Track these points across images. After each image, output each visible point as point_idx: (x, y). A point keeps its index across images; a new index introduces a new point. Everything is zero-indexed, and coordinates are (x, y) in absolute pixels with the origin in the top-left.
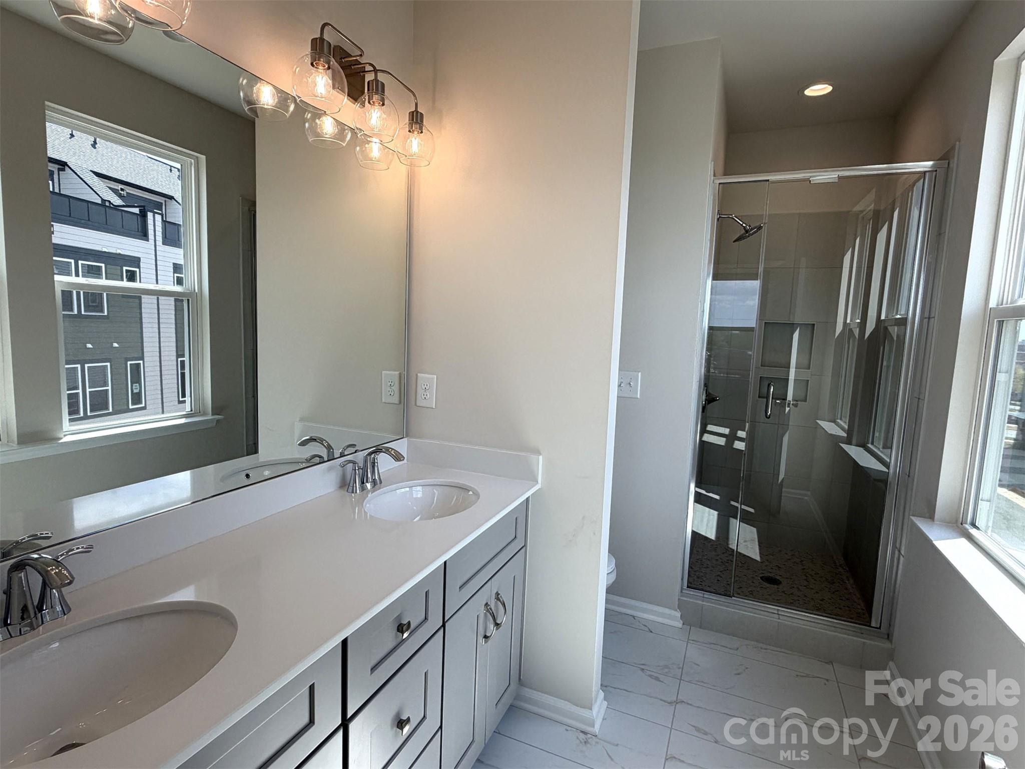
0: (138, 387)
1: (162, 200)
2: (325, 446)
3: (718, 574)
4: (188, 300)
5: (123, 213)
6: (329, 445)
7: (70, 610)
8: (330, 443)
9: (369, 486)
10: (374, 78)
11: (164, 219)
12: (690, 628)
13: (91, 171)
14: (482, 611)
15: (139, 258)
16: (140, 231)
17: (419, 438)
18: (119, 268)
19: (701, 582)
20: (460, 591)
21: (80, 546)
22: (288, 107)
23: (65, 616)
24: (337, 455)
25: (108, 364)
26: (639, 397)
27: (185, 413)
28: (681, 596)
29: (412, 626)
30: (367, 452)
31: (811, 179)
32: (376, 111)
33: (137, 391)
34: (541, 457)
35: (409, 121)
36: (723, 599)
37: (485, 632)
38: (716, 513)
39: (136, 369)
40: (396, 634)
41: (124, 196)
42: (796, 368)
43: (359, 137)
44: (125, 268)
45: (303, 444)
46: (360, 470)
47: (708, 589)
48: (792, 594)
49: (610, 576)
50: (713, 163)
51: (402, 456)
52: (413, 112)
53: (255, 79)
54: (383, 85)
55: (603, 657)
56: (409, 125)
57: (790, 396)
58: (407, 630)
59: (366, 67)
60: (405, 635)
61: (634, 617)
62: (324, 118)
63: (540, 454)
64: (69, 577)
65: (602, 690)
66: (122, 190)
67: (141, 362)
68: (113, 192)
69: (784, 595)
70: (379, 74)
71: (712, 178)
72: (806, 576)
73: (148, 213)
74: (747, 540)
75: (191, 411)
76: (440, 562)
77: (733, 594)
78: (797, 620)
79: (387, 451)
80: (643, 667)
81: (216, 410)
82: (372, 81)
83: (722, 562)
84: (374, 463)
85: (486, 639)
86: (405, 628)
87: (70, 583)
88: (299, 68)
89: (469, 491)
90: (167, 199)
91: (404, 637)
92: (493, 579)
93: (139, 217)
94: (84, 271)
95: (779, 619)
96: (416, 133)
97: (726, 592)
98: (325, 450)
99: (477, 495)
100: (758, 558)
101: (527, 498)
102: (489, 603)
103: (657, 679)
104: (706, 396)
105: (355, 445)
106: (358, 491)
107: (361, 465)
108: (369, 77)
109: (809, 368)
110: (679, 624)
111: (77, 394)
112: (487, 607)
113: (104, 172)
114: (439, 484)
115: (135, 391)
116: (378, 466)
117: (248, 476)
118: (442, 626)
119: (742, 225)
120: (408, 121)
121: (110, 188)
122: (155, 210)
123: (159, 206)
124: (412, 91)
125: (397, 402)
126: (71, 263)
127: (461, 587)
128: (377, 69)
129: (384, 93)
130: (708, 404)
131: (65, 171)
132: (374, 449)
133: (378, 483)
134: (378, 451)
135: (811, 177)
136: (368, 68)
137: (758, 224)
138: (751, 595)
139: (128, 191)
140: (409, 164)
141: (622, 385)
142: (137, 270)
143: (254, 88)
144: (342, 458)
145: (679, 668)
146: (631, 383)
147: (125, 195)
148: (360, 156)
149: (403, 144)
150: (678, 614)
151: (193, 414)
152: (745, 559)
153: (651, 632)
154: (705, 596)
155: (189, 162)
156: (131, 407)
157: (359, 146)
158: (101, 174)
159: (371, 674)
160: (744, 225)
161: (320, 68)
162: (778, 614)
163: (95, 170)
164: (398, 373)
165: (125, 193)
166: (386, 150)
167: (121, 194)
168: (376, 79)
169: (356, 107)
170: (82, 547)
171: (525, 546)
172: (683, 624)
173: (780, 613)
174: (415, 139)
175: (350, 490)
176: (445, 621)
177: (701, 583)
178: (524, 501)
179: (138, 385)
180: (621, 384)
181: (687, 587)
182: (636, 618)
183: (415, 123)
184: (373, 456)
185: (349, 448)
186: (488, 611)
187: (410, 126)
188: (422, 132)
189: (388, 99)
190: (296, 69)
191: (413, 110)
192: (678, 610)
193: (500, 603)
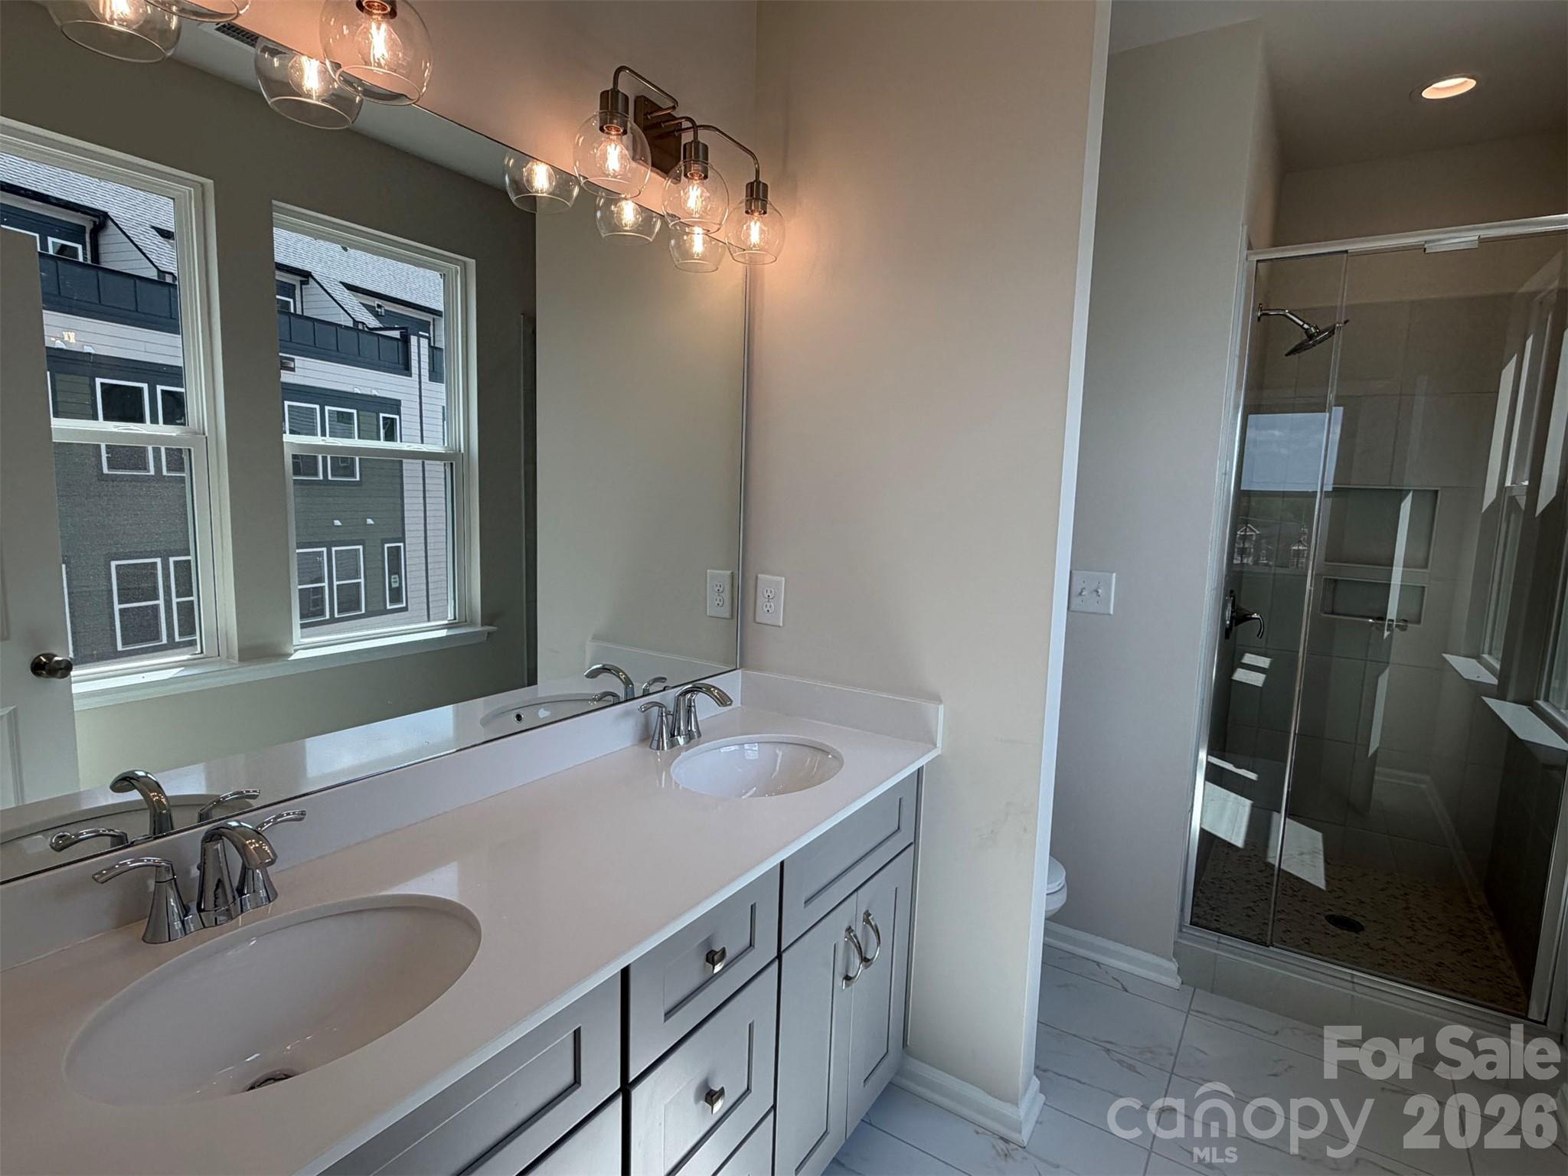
0: (398, 579)
1: (430, 317)
2: (621, 679)
3: (1248, 905)
4: (452, 464)
5: (380, 338)
6: (627, 678)
7: (276, 895)
8: (629, 676)
9: (681, 740)
10: (692, 139)
11: (432, 344)
12: (1195, 990)
13: (341, 282)
14: (842, 938)
15: (400, 401)
16: (400, 362)
17: (759, 669)
18: (375, 414)
19: (1217, 916)
20: (805, 907)
21: (291, 812)
22: (571, 191)
23: (271, 903)
24: (638, 692)
25: (360, 547)
26: (1112, 613)
27: (446, 622)
28: (1181, 938)
29: (729, 955)
30: (679, 690)
31: (1426, 246)
32: (695, 187)
33: (397, 585)
34: (941, 708)
35: (747, 196)
36: (1252, 948)
37: (847, 971)
38: (1248, 803)
39: (395, 554)
40: (705, 966)
41: (381, 316)
42: (1404, 566)
43: (673, 227)
44: (382, 415)
45: (593, 674)
46: (669, 716)
47: (1229, 929)
48: (1383, 949)
49: (1055, 897)
50: (1246, 227)
51: (729, 698)
52: (752, 183)
53: (525, 158)
54: (706, 147)
55: (1038, 1021)
56: (746, 205)
57: (1392, 612)
58: (720, 960)
59: (683, 123)
60: (718, 968)
61: (1098, 964)
62: (623, 203)
63: (941, 702)
64: (271, 854)
65: (1037, 1077)
66: (379, 306)
67: (402, 544)
68: (368, 310)
69: (1369, 950)
70: (700, 132)
71: (1245, 252)
72: (1412, 921)
73: (412, 337)
74: (1305, 851)
75: (455, 619)
76: (775, 861)
77: (1271, 943)
78: (1387, 995)
79: (709, 690)
80: (1108, 1046)
81: (487, 619)
82: (691, 143)
83: (1257, 886)
84: (690, 707)
85: (848, 982)
86: (716, 958)
87: (272, 862)
88: (582, 138)
89: (828, 753)
90: (435, 317)
91: (716, 971)
92: (859, 891)
93: (400, 343)
94: (332, 419)
95: (1354, 990)
96: (756, 214)
97: (1260, 937)
98: (622, 686)
99: (838, 759)
100: (1321, 884)
101: (919, 769)
102: (853, 928)
103: (1131, 1068)
104: (1232, 612)
105: (665, 679)
106: (666, 749)
107: (671, 709)
108: (687, 138)
109: (1426, 567)
110: (1175, 982)
111: (322, 588)
112: (850, 933)
113: (357, 283)
114: (785, 741)
115: (395, 585)
116: (695, 711)
117: (519, 717)
118: (776, 957)
119: (1302, 326)
120: (744, 197)
121: (364, 305)
122: (420, 333)
123: (425, 326)
124: (751, 153)
125: (727, 615)
126: (315, 409)
127: (807, 902)
128: (698, 124)
129: (707, 160)
130: (1236, 625)
131: (308, 284)
132: (690, 686)
133: (696, 737)
134: (695, 690)
135: (1426, 242)
136: (686, 124)
137: (1330, 325)
138: (1306, 946)
139: (386, 308)
140: (748, 262)
141: (1083, 593)
142: (397, 417)
143: (524, 169)
144: (647, 698)
145: (1172, 1055)
146: (1100, 591)
147: (383, 314)
148: (676, 254)
149: (737, 232)
150: (1173, 966)
151: (456, 623)
152: (1295, 885)
153: (1126, 991)
154: (1222, 941)
155: (454, 270)
156: (389, 607)
157: (675, 239)
158: (354, 286)
159: (665, 1021)
160: (1306, 326)
161: (613, 133)
162: (1353, 982)
163: (346, 281)
164: (729, 572)
165: (383, 311)
166: (713, 243)
167: (378, 312)
168: (696, 141)
169: (668, 183)
170: (294, 813)
171: (915, 843)
172: (1182, 983)
173: (1356, 980)
174: (756, 222)
175: (655, 743)
176: (782, 950)
177: (1217, 918)
178: (912, 774)
179: (397, 576)
180: (1082, 591)
181: (1191, 924)
182: (1101, 966)
183: (756, 199)
184: (689, 696)
185: (656, 684)
186: (851, 939)
187: (748, 203)
188: (765, 213)
189: (713, 168)
190: (579, 139)
191: (753, 181)
192: (1174, 960)
193: (870, 929)
